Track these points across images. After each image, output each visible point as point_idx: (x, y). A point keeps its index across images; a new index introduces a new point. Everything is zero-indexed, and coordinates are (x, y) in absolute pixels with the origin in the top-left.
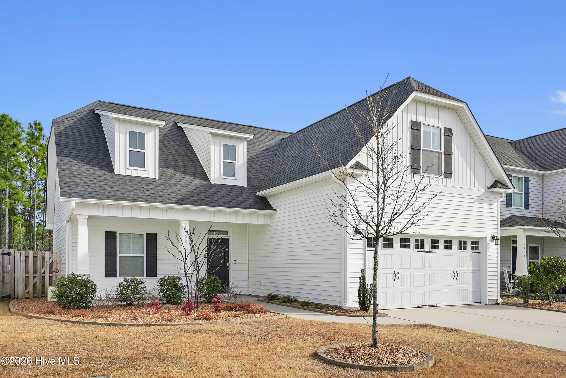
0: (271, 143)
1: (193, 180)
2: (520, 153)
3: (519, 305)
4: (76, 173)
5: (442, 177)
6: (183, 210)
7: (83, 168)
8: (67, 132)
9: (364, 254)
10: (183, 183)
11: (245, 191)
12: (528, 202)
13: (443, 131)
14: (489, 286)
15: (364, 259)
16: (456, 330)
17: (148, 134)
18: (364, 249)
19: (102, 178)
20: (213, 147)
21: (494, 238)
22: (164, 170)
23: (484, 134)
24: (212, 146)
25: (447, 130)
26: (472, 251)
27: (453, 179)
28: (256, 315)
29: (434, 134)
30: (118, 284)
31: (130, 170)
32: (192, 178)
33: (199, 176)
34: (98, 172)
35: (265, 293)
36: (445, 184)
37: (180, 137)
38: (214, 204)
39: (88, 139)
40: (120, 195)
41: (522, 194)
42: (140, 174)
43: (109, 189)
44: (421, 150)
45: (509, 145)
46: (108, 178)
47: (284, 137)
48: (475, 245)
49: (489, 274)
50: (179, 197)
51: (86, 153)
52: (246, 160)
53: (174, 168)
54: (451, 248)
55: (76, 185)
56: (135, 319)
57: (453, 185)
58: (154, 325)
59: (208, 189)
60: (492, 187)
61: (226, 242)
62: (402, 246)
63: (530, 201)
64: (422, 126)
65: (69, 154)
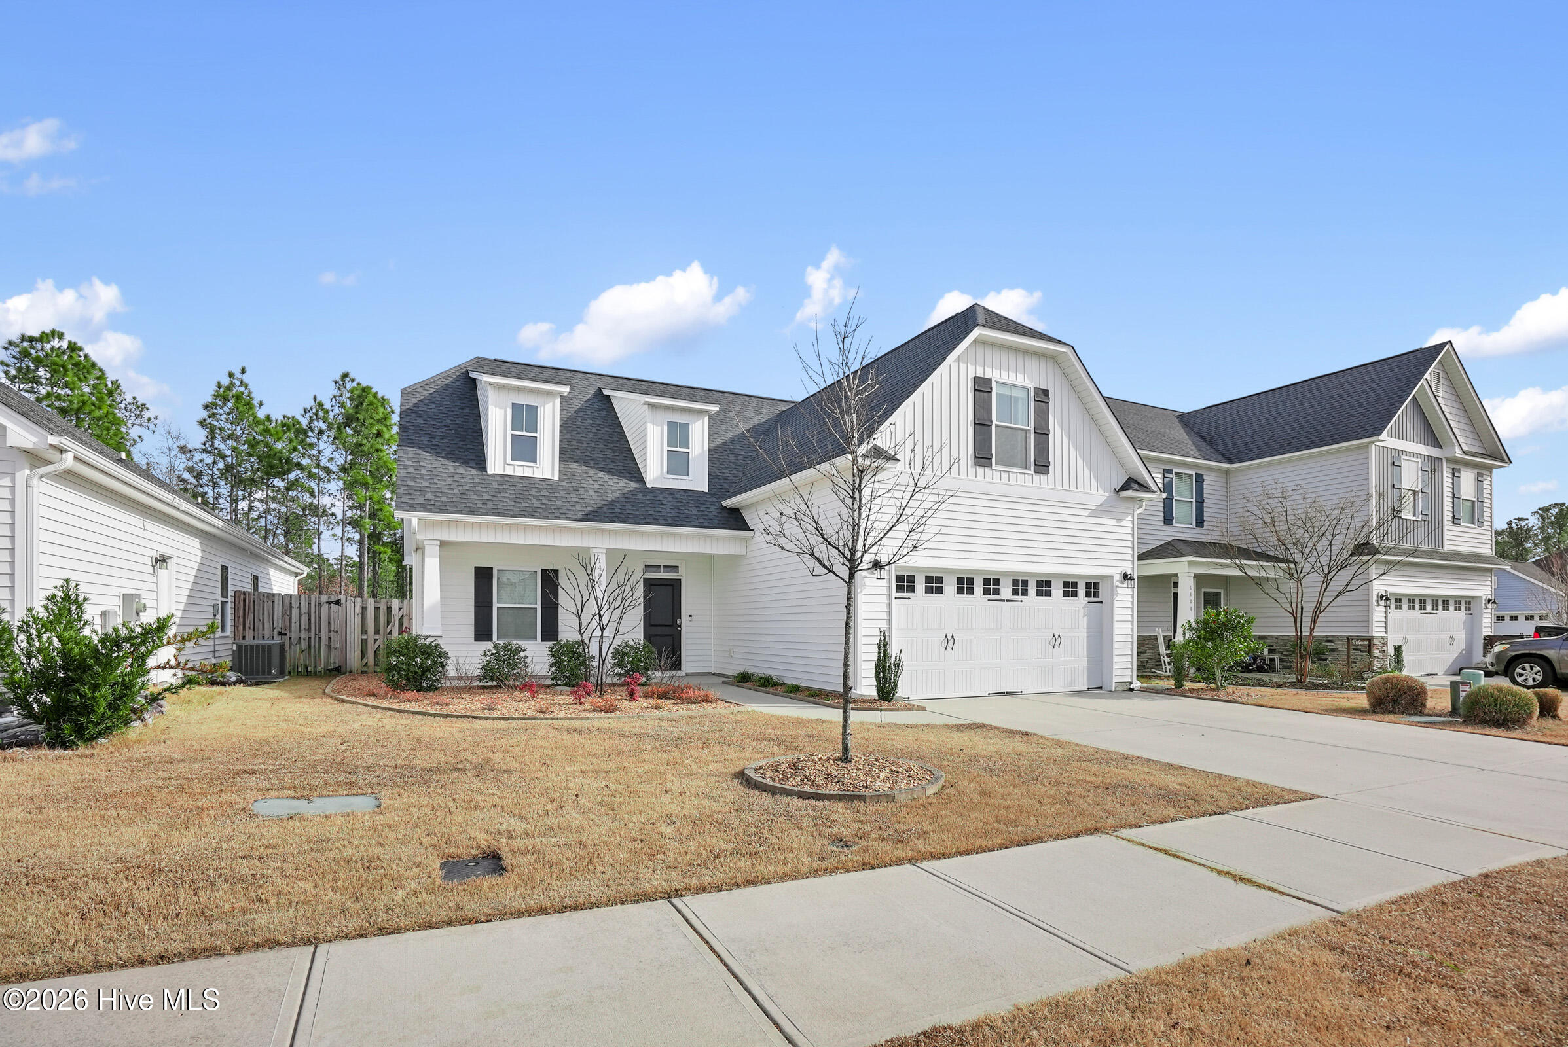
0: (760, 419)
1: (617, 481)
2: (1193, 434)
3: (1166, 692)
4: (425, 472)
5: (1032, 472)
6: (597, 531)
7: (437, 464)
8: (420, 409)
9: (890, 605)
10: (598, 487)
11: (705, 499)
12: (1203, 516)
13: (1033, 394)
14: (1116, 659)
15: (890, 613)
16: (1027, 734)
17: (542, 408)
18: (890, 596)
19: (466, 480)
20: (650, 426)
21: (1126, 577)
22: (570, 466)
23: (1104, 395)
24: (649, 424)
25: (1040, 392)
26: (1087, 599)
27: (1051, 475)
28: (693, 707)
29: (1016, 399)
30: (482, 653)
31: (512, 467)
32: (615, 479)
33: (627, 475)
34: (461, 470)
35: (734, 670)
36: (1036, 483)
37: (604, 412)
38: (648, 520)
39: (452, 418)
40: (492, 506)
41: (1191, 502)
42: (528, 473)
43: (475, 497)
44: (993, 427)
45: (1176, 418)
46: (476, 481)
47: (784, 409)
48: (1093, 589)
49: (1116, 638)
50: (589, 509)
51: (445, 441)
52: (706, 448)
53: (586, 463)
54: (1049, 594)
55: (423, 492)
56: (490, 708)
57: (1051, 486)
58: (515, 719)
59: (640, 496)
60: (1122, 489)
61: (675, 585)
62: (960, 591)
63: (1205, 514)
64: (994, 385)
65: (417, 442)
